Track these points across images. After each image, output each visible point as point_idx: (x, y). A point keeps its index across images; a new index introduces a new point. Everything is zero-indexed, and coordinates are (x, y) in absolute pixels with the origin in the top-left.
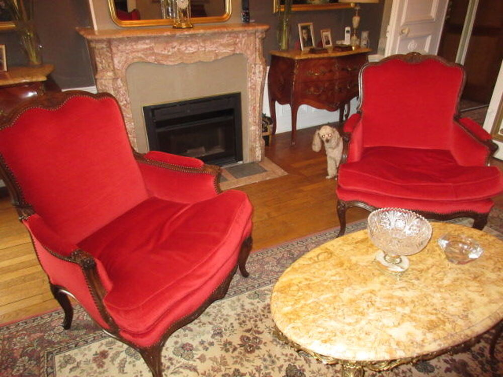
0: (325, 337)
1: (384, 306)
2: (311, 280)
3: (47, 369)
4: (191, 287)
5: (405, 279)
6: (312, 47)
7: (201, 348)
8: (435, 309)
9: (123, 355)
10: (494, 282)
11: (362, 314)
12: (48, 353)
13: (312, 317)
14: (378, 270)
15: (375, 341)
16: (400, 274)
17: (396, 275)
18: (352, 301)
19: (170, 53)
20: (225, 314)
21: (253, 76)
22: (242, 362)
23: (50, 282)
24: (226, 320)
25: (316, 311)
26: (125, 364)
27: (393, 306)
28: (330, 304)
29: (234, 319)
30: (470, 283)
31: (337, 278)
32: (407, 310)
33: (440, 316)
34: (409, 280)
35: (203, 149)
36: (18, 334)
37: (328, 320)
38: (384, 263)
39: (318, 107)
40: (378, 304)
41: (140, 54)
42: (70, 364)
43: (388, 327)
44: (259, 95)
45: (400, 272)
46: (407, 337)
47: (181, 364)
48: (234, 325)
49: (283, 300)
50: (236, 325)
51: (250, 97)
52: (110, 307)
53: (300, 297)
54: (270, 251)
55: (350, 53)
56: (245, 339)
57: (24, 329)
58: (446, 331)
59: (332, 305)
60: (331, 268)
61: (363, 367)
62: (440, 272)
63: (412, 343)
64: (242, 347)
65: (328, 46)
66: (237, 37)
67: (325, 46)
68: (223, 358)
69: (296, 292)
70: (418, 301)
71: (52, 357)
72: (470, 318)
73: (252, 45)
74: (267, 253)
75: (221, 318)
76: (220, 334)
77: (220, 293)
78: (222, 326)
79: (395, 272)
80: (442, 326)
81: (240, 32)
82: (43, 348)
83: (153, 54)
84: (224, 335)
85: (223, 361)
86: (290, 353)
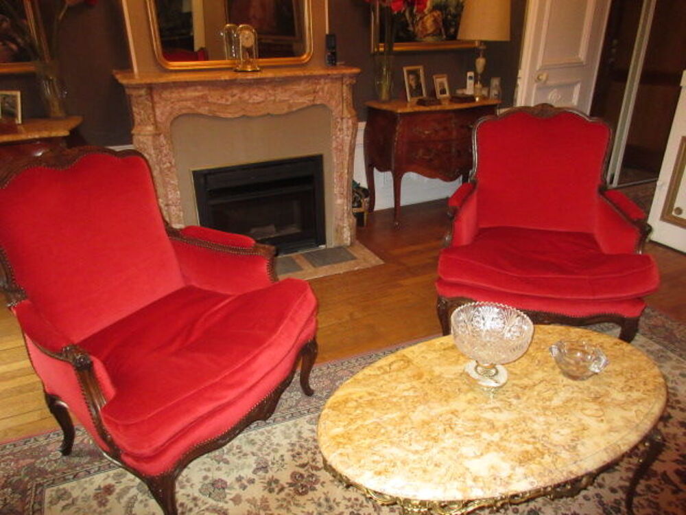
0: (379, 467)
1: (466, 430)
2: (375, 395)
3: (33, 506)
4: (218, 399)
5: (501, 397)
6: (421, 98)
7: (237, 486)
8: (534, 437)
9: (134, 492)
10: (621, 406)
11: (435, 440)
12: (37, 485)
13: (368, 441)
14: (467, 385)
15: (445, 475)
16: (493, 390)
17: (489, 391)
18: (425, 423)
19: (228, 103)
20: (275, 443)
21: (339, 133)
22: (289, 506)
23: (45, 391)
24: (275, 451)
25: (374, 434)
26: (134, 503)
27: (477, 432)
28: (395, 426)
29: (286, 450)
30: (587, 405)
31: (411, 393)
32: (496, 437)
33: (538, 446)
34: (507, 399)
35: (272, 228)
36: (3, 459)
37: (388, 445)
38: (474, 375)
39: (431, 176)
40: (458, 429)
41: (189, 104)
42: (63, 500)
43: (466, 458)
44: (347, 158)
45: (493, 387)
46: (489, 470)
47: (207, 506)
48: (285, 458)
49: (334, 419)
50: (288, 457)
51: (335, 160)
52: (109, 422)
53: (357, 416)
54: (346, 363)
55: (472, 105)
56: (297, 476)
57: (12, 454)
58: (543, 466)
59: (397, 428)
60: (405, 380)
61: (429, 509)
62: (551, 388)
63: (495, 479)
64: (292, 486)
65: (444, 96)
66: (318, 83)
67: (439, 96)
68: (264, 500)
69: (354, 409)
70: (512, 426)
71: (42, 490)
72: (579, 451)
73: (337, 94)
74: (342, 365)
75: (268, 448)
76: (265, 468)
77: (264, 411)
78: (269, 458)
79: (488, 387)
80: (538, 459)
81: (321, 77)
82: (32, 478)
83: (208, 103)
84: (269, 470)
85: (264, 504)
86: (355, 497)
